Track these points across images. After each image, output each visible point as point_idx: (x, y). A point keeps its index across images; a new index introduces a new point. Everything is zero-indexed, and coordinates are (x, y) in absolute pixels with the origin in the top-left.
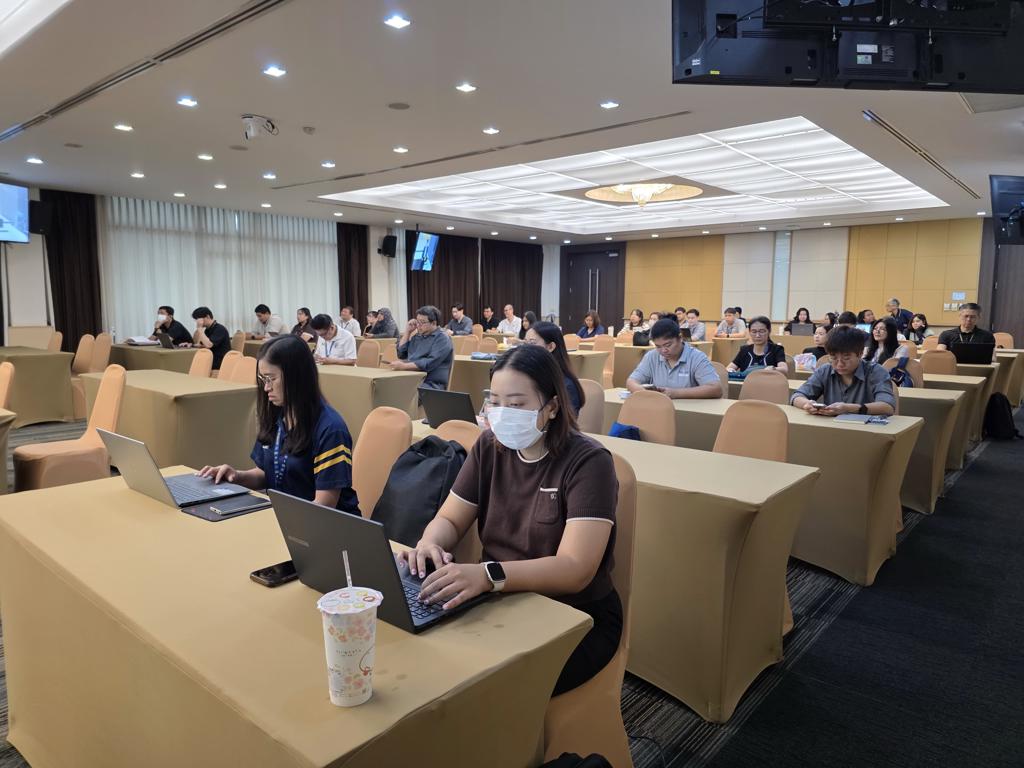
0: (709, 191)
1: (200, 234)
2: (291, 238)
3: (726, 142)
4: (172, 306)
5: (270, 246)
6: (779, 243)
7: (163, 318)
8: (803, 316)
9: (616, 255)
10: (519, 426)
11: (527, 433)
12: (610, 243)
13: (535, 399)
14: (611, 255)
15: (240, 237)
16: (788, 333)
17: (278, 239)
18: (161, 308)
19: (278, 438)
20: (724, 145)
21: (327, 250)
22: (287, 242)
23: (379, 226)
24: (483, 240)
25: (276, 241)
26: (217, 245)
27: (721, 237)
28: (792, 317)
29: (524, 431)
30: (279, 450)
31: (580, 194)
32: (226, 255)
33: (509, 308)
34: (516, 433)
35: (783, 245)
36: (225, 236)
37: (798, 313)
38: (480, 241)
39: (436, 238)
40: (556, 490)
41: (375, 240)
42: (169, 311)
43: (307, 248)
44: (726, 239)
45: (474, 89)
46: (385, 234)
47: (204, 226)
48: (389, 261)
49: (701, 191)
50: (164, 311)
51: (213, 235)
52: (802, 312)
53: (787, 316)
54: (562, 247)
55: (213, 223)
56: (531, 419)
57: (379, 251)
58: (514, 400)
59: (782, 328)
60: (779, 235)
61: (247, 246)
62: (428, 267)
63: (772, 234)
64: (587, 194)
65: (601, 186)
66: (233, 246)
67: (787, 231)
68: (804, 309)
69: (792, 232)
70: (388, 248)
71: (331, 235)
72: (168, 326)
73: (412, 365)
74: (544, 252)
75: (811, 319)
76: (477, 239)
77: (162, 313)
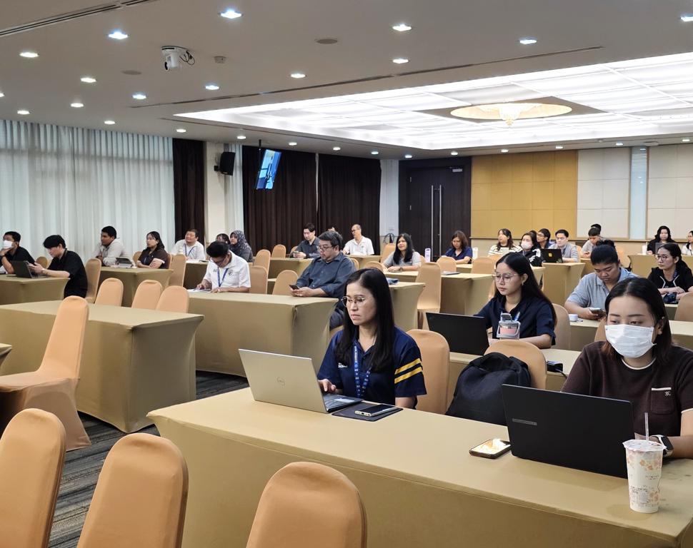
0: (578, 109)
1: (34, 152)
2: (126, 155)
3: (614, 69)
4: (18, 232)
5: (104, 164)
6: (634, 156)
7: (9, 244)
8: (664, 235)
9: (460, 170)
10: (639, 339)
11: (644, 345)
12: (455, 157)
13: (650, 319)
14: (454, 171)
15: (74, 155)
16: (650, 253)
17: (112, 157)
18: (7, 234)
19: (356, 357)
20: (612, 70)
21: (162, 167)
22: (122, 159)
23: (216, 142)
24: (321, 155)
25: (110, 159)
26: (51, 163)
27: (576, 151)
28: (652, 236)
29: (643, 343)
30: (358, 368)
31: (446, 112)
32: (59, 174)
33: (356, 229)
34: (636, 344)
35: (639, 160)
36: (58, 154)
37: (659, 231)
38: (317, 155)
39: (278, 154)
40: (670, 389)
41: (212, 156)
42: (16, 237)
43: (141, 165)
44: (580, 154)
45: (409, 28)
46: (222, 151)
47: (37, 144)
48: (225, 179)
49: (569, 109)
50: (10, 237)
51: (45, 153)
52: (663, 231)
53: (646, 235)
54: (400, 162)
55: (46, 141)
56: (647, 335)
57: (216, 169)
58: (634, 319)
59: (645, 247)
60: (634, 150)
61: (81, 165)
62: (270, 186)
63: (627, 150)
64: (453, 113)
65: (472, 106)
66: (67, 163)
67: (643, 147)
68: (665, 228)
69: (648, 148)
70: (225, 166)
71: (165, 152)
72: (13, 252)
73: (320, 290)
74: (382, 167)
75: (672, 238)
76: (314, 155)
77: (8, 239)
